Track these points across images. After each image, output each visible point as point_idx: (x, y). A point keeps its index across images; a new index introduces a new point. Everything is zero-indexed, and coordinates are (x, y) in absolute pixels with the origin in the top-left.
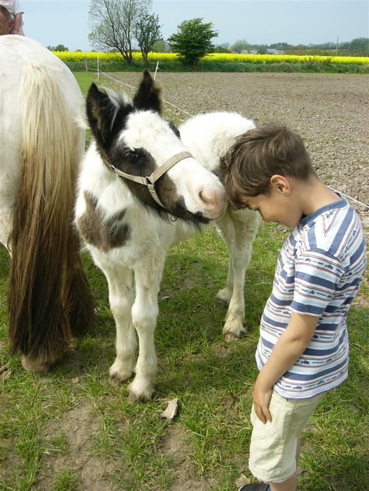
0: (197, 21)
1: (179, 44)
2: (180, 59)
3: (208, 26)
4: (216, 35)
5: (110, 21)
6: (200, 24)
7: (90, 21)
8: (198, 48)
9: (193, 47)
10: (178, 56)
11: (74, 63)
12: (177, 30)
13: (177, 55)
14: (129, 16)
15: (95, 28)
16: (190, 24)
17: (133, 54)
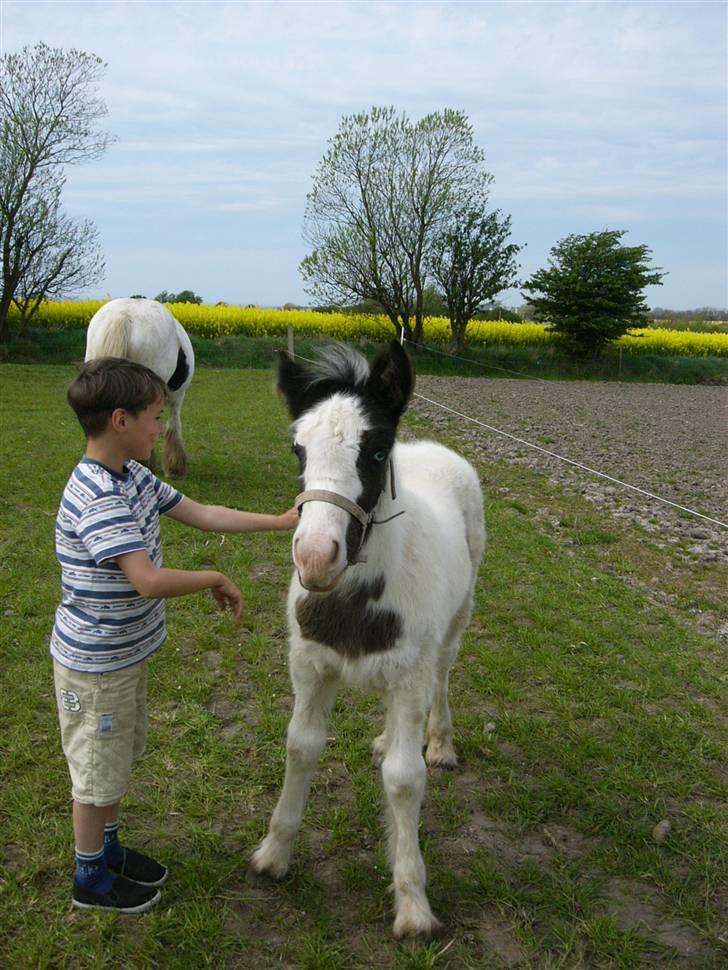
0: (608, 239)
1: (553, 299)
2: (556, 343)
3: (637, 253)
4: (655, 280)
5: (368, 224)
6: (615, 247)
7: (310, 223)
8: (612, 312)
9: (600, 309)
10: (547, 333)
11: (253, 339)
12: (549, 260)
13: (546, 330)
14: (423, 212)
15: (324, 243)
16: (588, 243)
17: (425, 321)
